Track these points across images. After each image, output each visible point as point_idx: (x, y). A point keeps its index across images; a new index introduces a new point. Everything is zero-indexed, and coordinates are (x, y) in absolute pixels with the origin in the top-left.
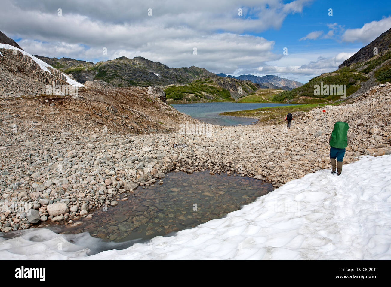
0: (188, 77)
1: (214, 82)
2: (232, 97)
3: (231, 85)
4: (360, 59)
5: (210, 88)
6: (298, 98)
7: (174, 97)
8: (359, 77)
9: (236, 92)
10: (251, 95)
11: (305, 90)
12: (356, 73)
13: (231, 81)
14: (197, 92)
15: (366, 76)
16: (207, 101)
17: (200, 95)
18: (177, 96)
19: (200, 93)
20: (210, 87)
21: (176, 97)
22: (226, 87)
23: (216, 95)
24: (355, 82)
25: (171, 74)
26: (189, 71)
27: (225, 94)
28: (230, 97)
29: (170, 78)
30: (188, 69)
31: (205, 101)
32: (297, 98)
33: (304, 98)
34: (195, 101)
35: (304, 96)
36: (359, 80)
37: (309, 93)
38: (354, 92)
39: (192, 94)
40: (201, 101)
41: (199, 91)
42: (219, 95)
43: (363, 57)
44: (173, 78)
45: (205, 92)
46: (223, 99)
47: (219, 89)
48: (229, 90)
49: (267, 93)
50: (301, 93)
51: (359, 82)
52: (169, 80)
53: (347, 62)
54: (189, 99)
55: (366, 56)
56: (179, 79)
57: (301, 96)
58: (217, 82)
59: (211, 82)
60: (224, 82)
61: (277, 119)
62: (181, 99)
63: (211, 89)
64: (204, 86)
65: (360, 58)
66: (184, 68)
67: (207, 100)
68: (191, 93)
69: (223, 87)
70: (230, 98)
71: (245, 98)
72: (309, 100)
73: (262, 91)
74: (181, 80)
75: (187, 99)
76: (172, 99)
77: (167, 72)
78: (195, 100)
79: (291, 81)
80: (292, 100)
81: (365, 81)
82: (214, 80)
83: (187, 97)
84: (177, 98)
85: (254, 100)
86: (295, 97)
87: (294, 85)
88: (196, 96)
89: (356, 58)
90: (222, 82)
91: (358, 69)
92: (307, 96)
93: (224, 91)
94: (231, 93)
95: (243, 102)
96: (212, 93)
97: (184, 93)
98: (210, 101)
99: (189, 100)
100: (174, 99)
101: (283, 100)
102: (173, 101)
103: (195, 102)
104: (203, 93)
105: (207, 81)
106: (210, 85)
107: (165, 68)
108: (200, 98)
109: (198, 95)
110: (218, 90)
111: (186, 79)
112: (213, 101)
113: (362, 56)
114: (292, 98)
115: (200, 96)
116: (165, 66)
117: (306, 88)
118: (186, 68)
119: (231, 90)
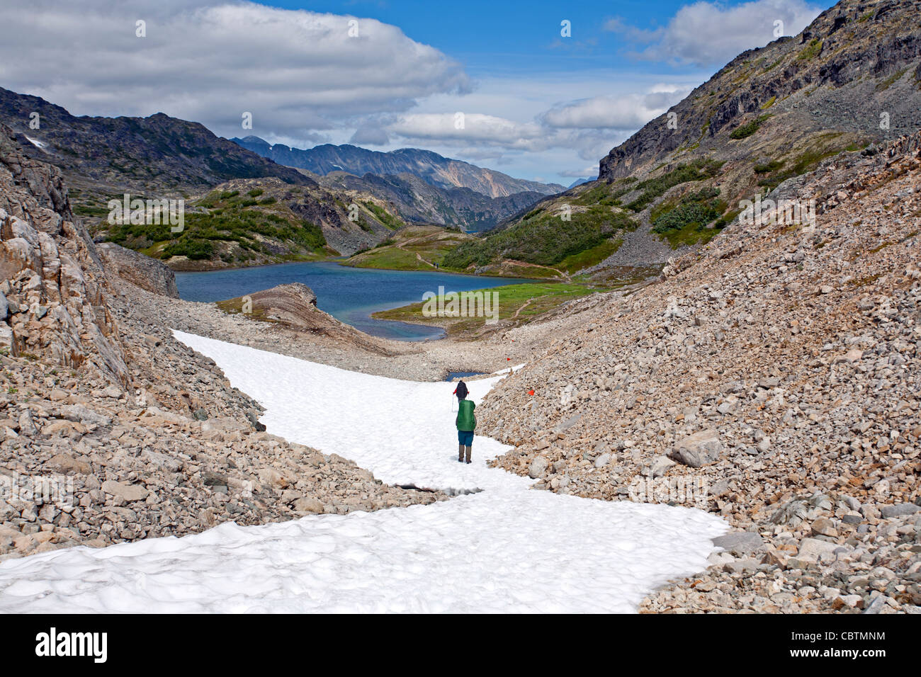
0: (147, 154)
1: (279, 202)
2: (330, 245)
3: (324, 211)
4: (646, 149)
5: (272, 220)
6: (499, 263)
7: (191, 253)
8: (621, 222)
9: (339, 229)
10: (386, 245)
11: (515, 246)
12: (618, 210)
13: (324, 199)
14: (243, 235)
15: (635, 218)
16: (271, 259)
17: (252, 243)
18: (199, 250)
19: (252, 239)
20: (272, 218)
21: (197, 253)
22: (311, 215)
23: (291, 243)
24: (614, 233)
25: (87, 143)
26: (146, 130)
27: (312, 238)
28: (324, 246)
29: (86, 157)
30: (142, 124)
31: (267, 261)
32: (497, 262)
33: (511, 264)
34: (243, 261)
35: (513, 259)
36: (620, 228)
37: (522, 253)
38: (610, 255)
39: (234, 242)
40: (258, 261)
41: (249, 233)
42: (299, 241)
43: (652, 147)
44: (95, 155)
45: (262, 234)
46: (310, 254)
47: (296, 224)
48: (319, 227)
49: (424, 240)
50: (505, 251)
51: (620, 232)
52: (81, 162)
53: (618, 153)
54: (228, 256)
55: (659, 143)
56: (116, 161)
57: (505, 257)
58: (285, 201)
59: (270, 202)
60: (307, 202)
61: (473, 331)
62: (209, 256)
63: (273, 225)
64: (253, 215)
65: (647, 147)
66: (127, 120)
67: (270, 257)
68: (229, 239)
69: (303, 216)
70: (327, 249)
71: (373, 254)
72: (523, 268)
73: (411, 235)
74: (126, 163)
75: (222, 256)
76: (186, 257)
77: (72, 135)
78: (242, 259)
79: (478, 170)
80: (486, 267)
81: (632, 230)
82: (277, 196)
83: (223, 251)
84: (198, 255)
85: (397, 263)
86: (493, 260)
87: (488, 182)
88: (244, 246)
89: (637, 148)
90: (301, 202)
91: (622, 199)
92: (518, 259)
93: (308, 228)
94: (326, 235)
95: (371, 268)
96: (282, 237)
97: (214, 238)
98: (279, 260)
99: (228, 259)
100: (192, 257)
101: (468, 266)
102: (189, 263)
103: (243, 264)
104: (259, 238)
105: (258, 199)
106: (270, 212)
107: (63, 118)
108: (253, 251)
109: (248, 245)
110: (293, 226)
111: (143, 162)
112: (285, 258)
113: (650, 144)
114: (485, 264)
115: (253, 248)
116: (61, 109)
117: (516, 240)
118: (135, 118)
119: (325, 226)
